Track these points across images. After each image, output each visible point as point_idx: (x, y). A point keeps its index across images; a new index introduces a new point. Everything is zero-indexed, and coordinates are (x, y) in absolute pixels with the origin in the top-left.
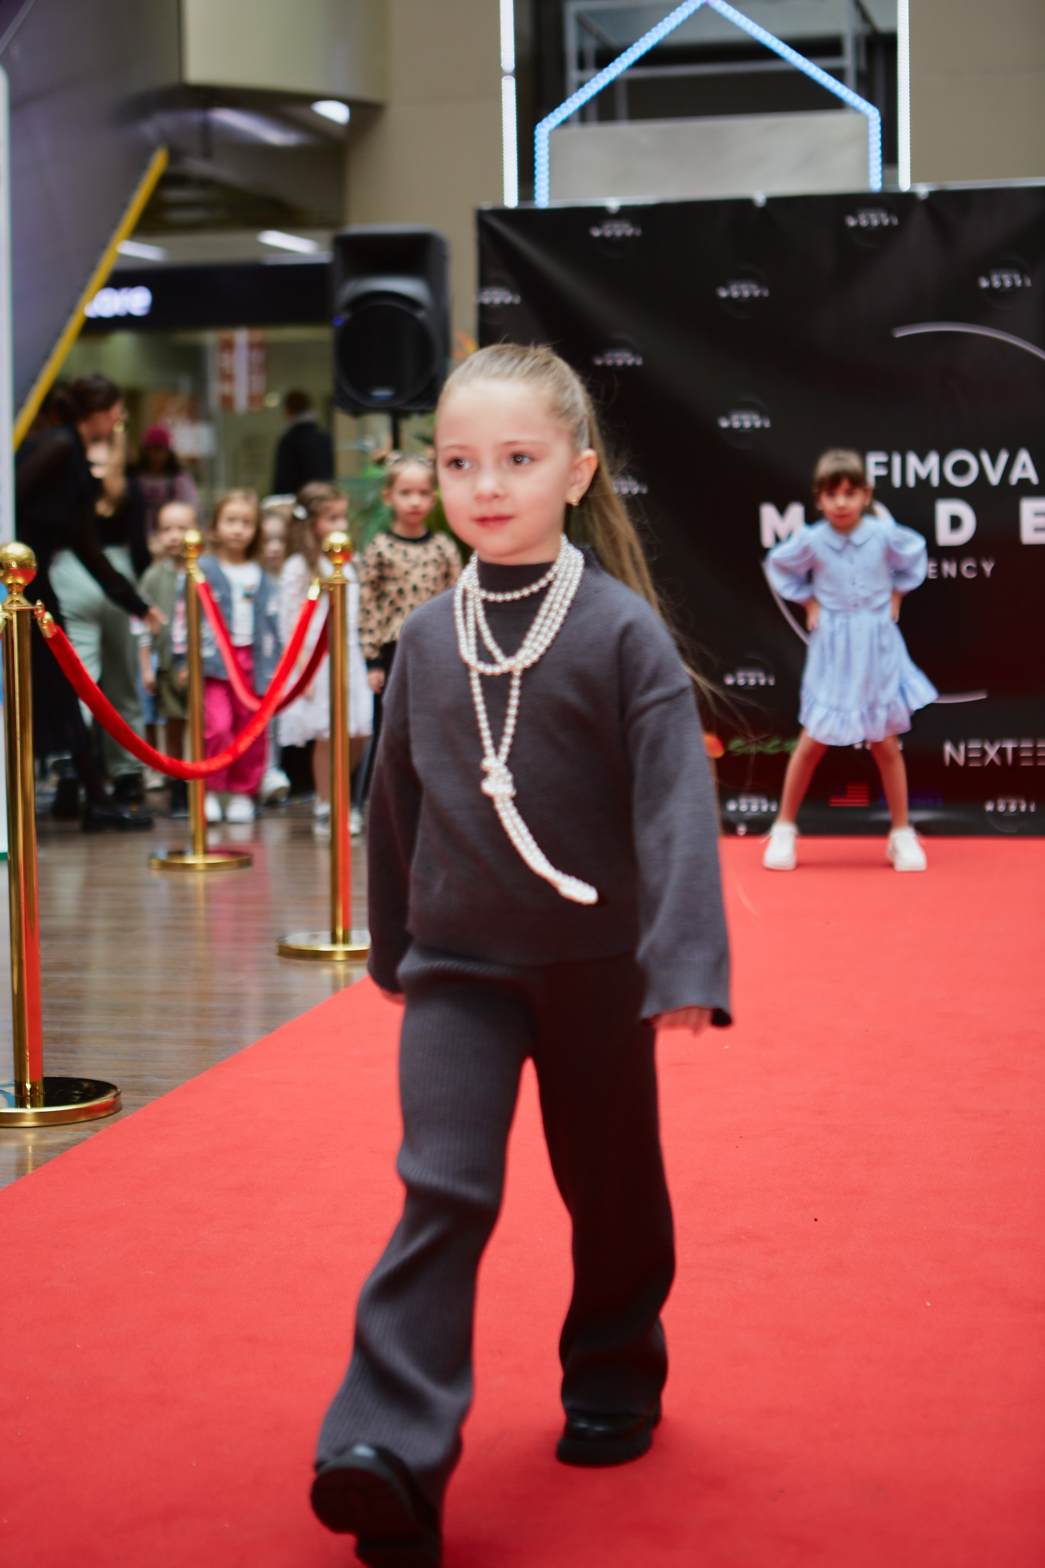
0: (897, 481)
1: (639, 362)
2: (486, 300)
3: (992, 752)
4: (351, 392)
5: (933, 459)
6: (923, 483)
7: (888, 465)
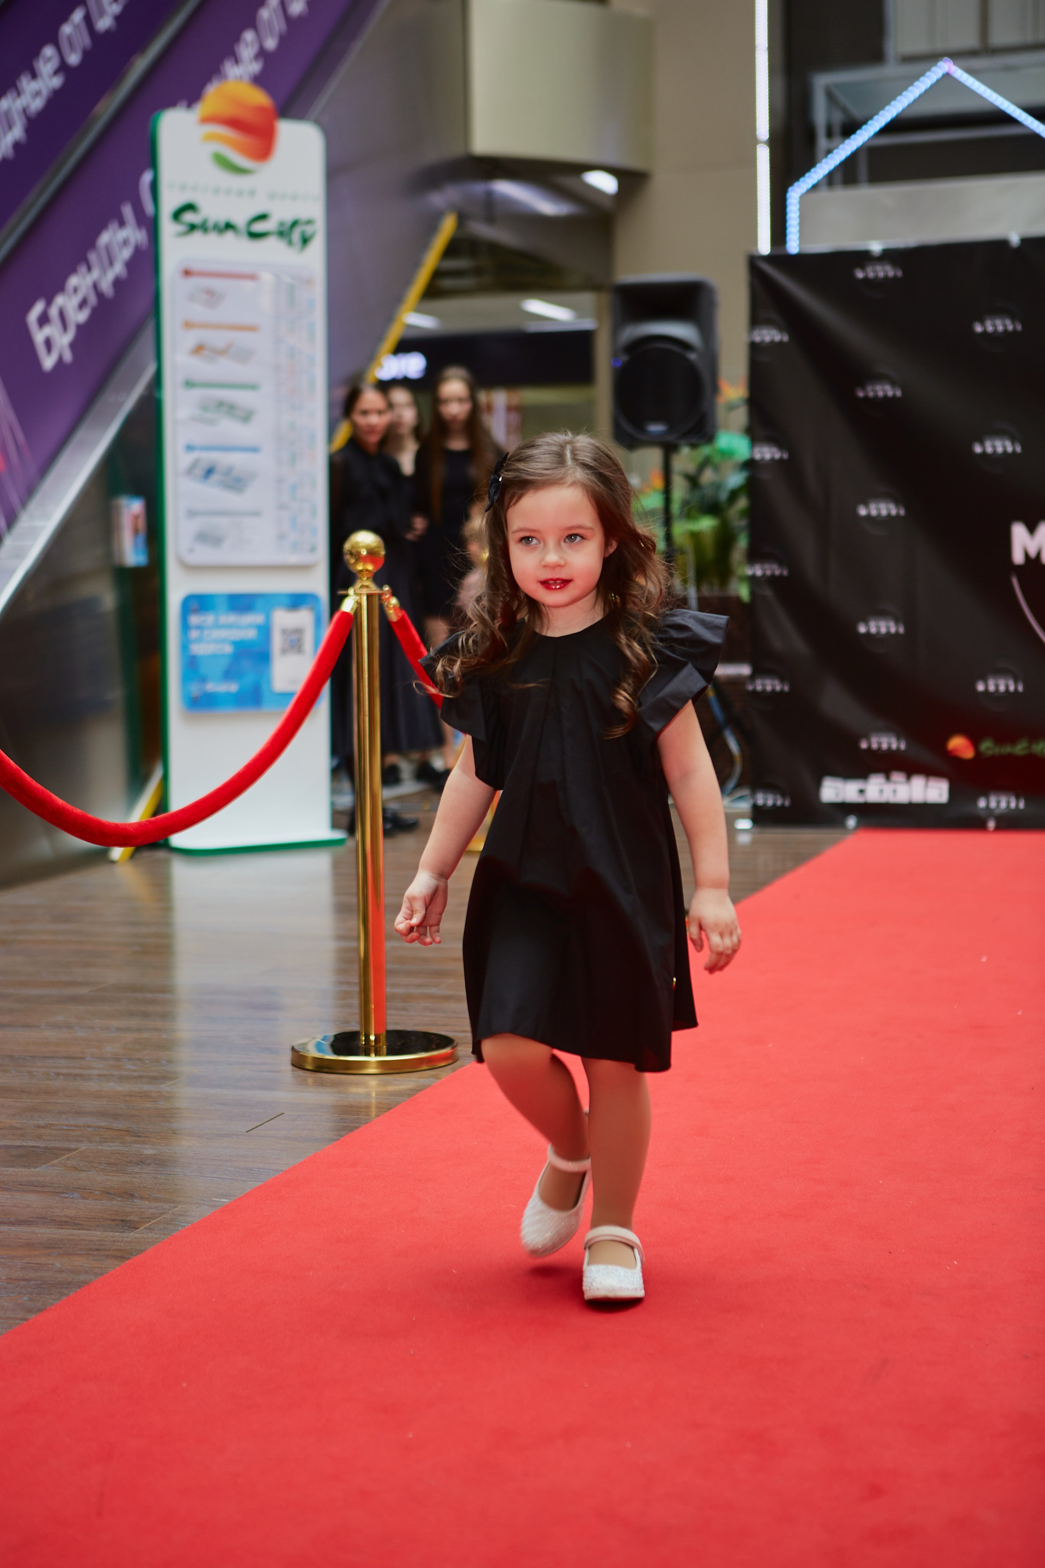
1: (899, 393)
2: (758, 339)
4: (628, 428)
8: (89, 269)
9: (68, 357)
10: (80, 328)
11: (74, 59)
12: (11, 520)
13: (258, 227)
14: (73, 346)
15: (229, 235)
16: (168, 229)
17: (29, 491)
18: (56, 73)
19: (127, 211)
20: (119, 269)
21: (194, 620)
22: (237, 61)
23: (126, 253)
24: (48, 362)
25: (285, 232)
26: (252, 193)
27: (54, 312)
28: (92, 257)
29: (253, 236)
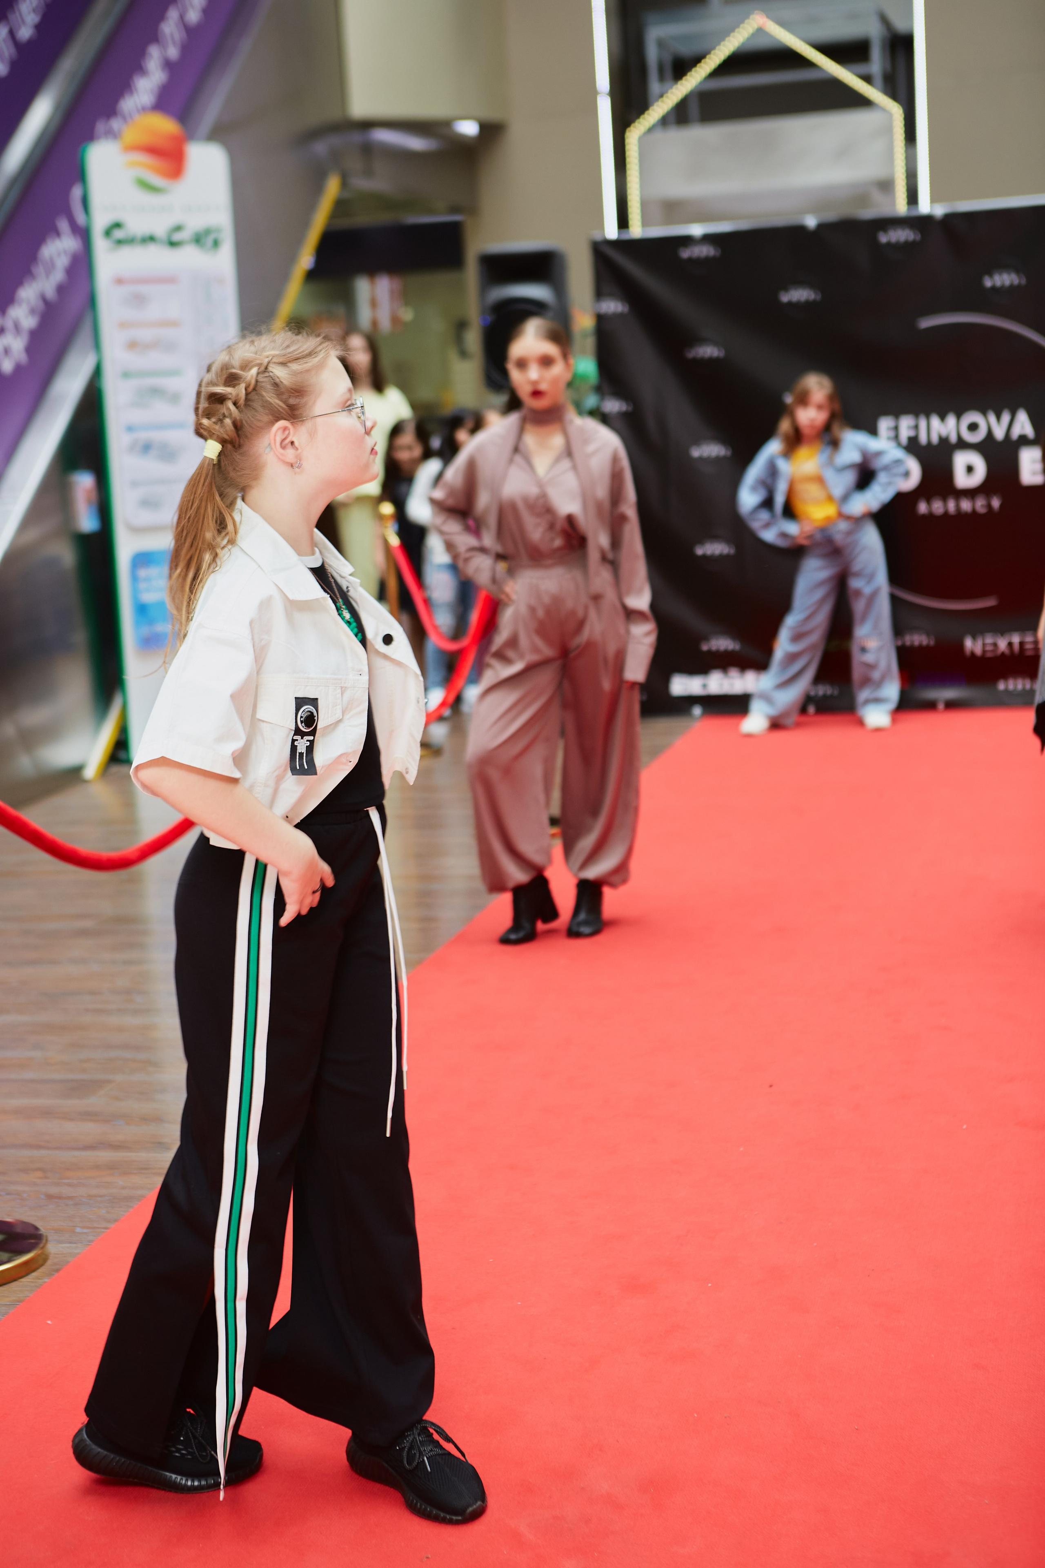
0: (923, 439)
1: (722, 354)
2: (602, 310)
3: (1002, 644)
4: (497, 376)
5: (951, 420)
6: (944, 441)
7: (916, 427)
8: (34, 279)
9: (22, 359)
10: (32, 334)
13: (177, 237)
14: (27, 350)
15: (152, 245)
16: (99, 244)
19: (62, 224)
20: (58, 276)
21: (142, 573)
22: (144, 74)
23: (63, 262)
24: (7, 367)
25: (198, 239)
26: (169, 208)
27: (8, 322)
28: (37, 269)
29: (173, 244)
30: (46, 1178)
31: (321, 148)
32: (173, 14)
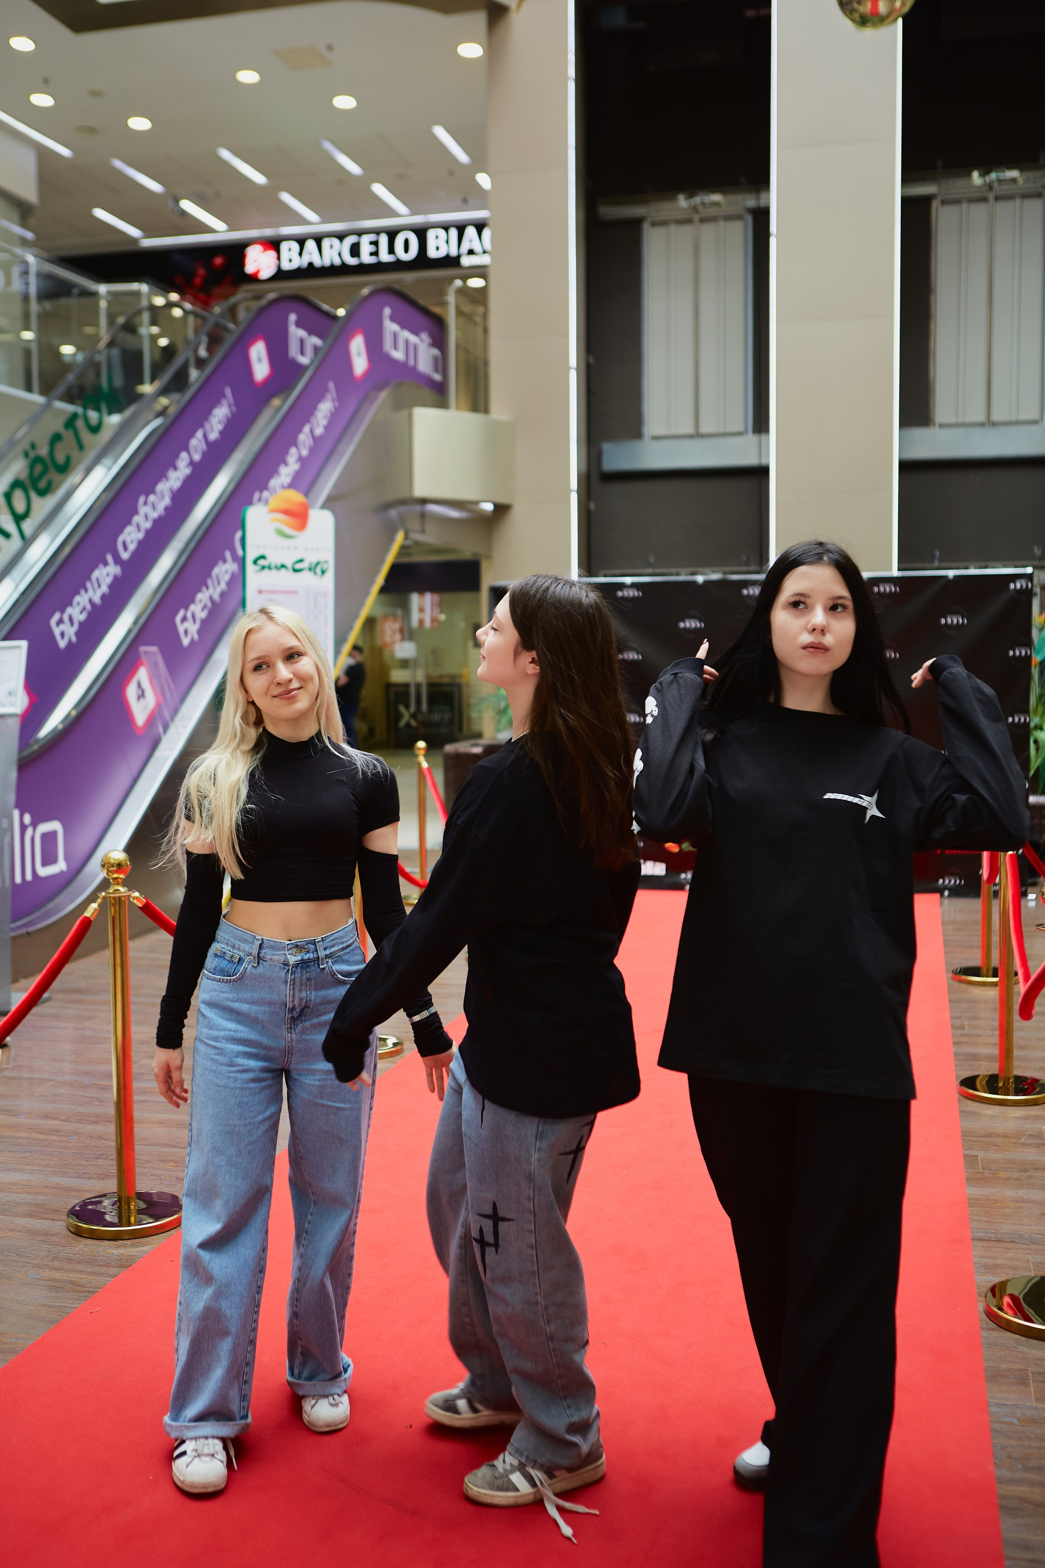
8: (207, 588)
9: (196, 637)
10: (203, 622)
11: (197, 457)
12: (166, 728)
13: (298, 566)
14: (199, 632)
15: (283, 570)
16: (250, 568)
17: (175, 712)
18: (187, 466)
19: (228, 555)
20: (223, 586)
22: (286, 464)
23: (227, 577)
24: (186, 642)
25: (312, 569)
26: (296, 548)
27: (189, 615)
28: (209, 582)
29: (295, 571)
30: (177, 1166)
31: (393, 513)
32: (306, 429)
